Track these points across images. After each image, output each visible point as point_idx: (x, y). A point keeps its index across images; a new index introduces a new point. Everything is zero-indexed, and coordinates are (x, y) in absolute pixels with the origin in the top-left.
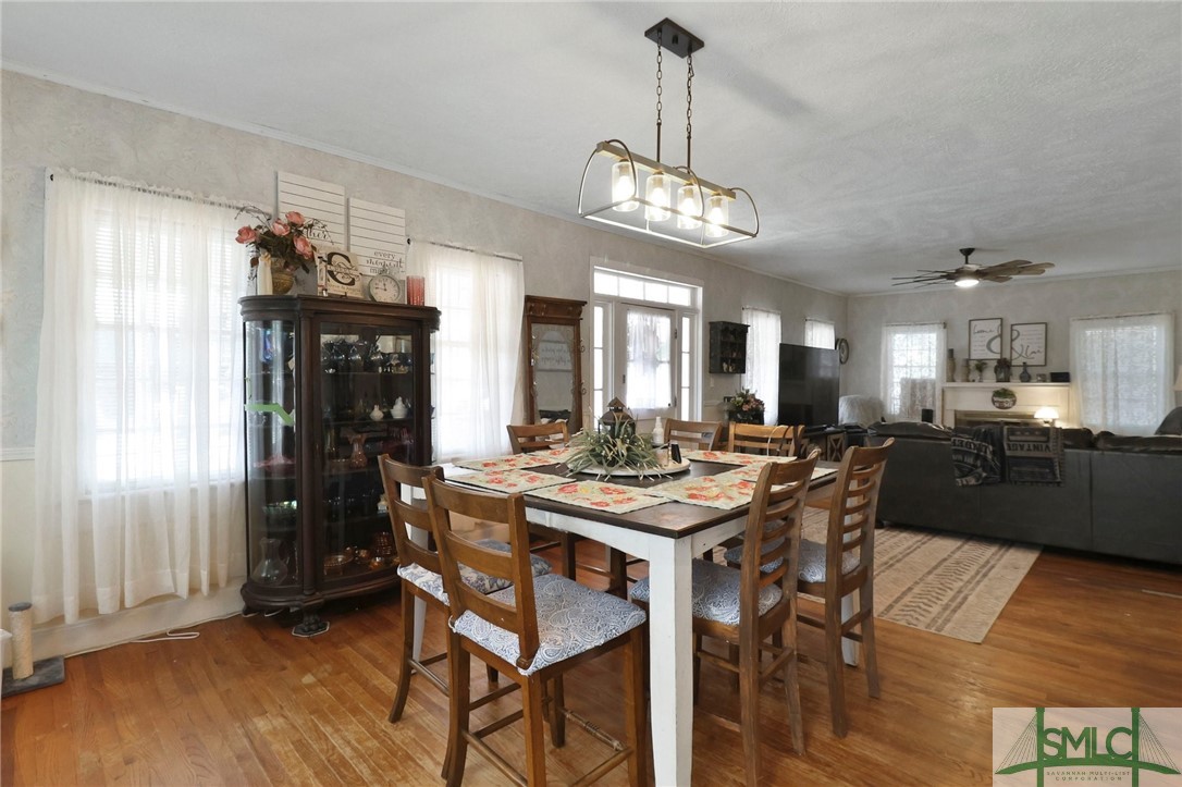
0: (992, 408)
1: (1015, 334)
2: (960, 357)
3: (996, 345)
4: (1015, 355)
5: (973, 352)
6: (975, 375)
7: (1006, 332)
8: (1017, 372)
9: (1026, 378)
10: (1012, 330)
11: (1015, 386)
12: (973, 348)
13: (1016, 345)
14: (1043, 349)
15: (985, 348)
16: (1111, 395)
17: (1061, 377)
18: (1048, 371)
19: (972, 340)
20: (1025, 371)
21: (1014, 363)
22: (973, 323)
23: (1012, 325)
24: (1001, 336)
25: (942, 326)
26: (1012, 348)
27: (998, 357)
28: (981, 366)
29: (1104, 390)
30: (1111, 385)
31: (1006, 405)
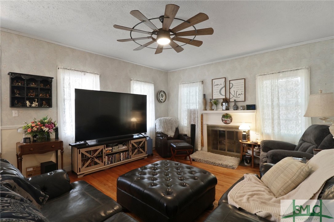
0: (222, 124)
1: (231, 85)
2: (209, 98)
3: (223, 92)
4: (231, 96)
5: (214, 96)
6: (214, 107)
7: (227, 85)
8: (232, 104)
9: (236, 108)
10: (230, 83)
11: (231, 112)
12: (214, 93)
13: (232, 91)
14: (243, 93)
15: (219, 93)
16: (276, 117)
17: (252, 107)
18: (245, 104)
19: (214, 89)
20: (235, 105)
21: (231, 100)
22: (214, 81)
23: (230, 81)
24: (225, 86)
25: (201, 83)
26: (230, 92)
27: (224, 97)
28: (216, 102)
29: (273, 114)
30: (276, 111)
31: (228, 122)
